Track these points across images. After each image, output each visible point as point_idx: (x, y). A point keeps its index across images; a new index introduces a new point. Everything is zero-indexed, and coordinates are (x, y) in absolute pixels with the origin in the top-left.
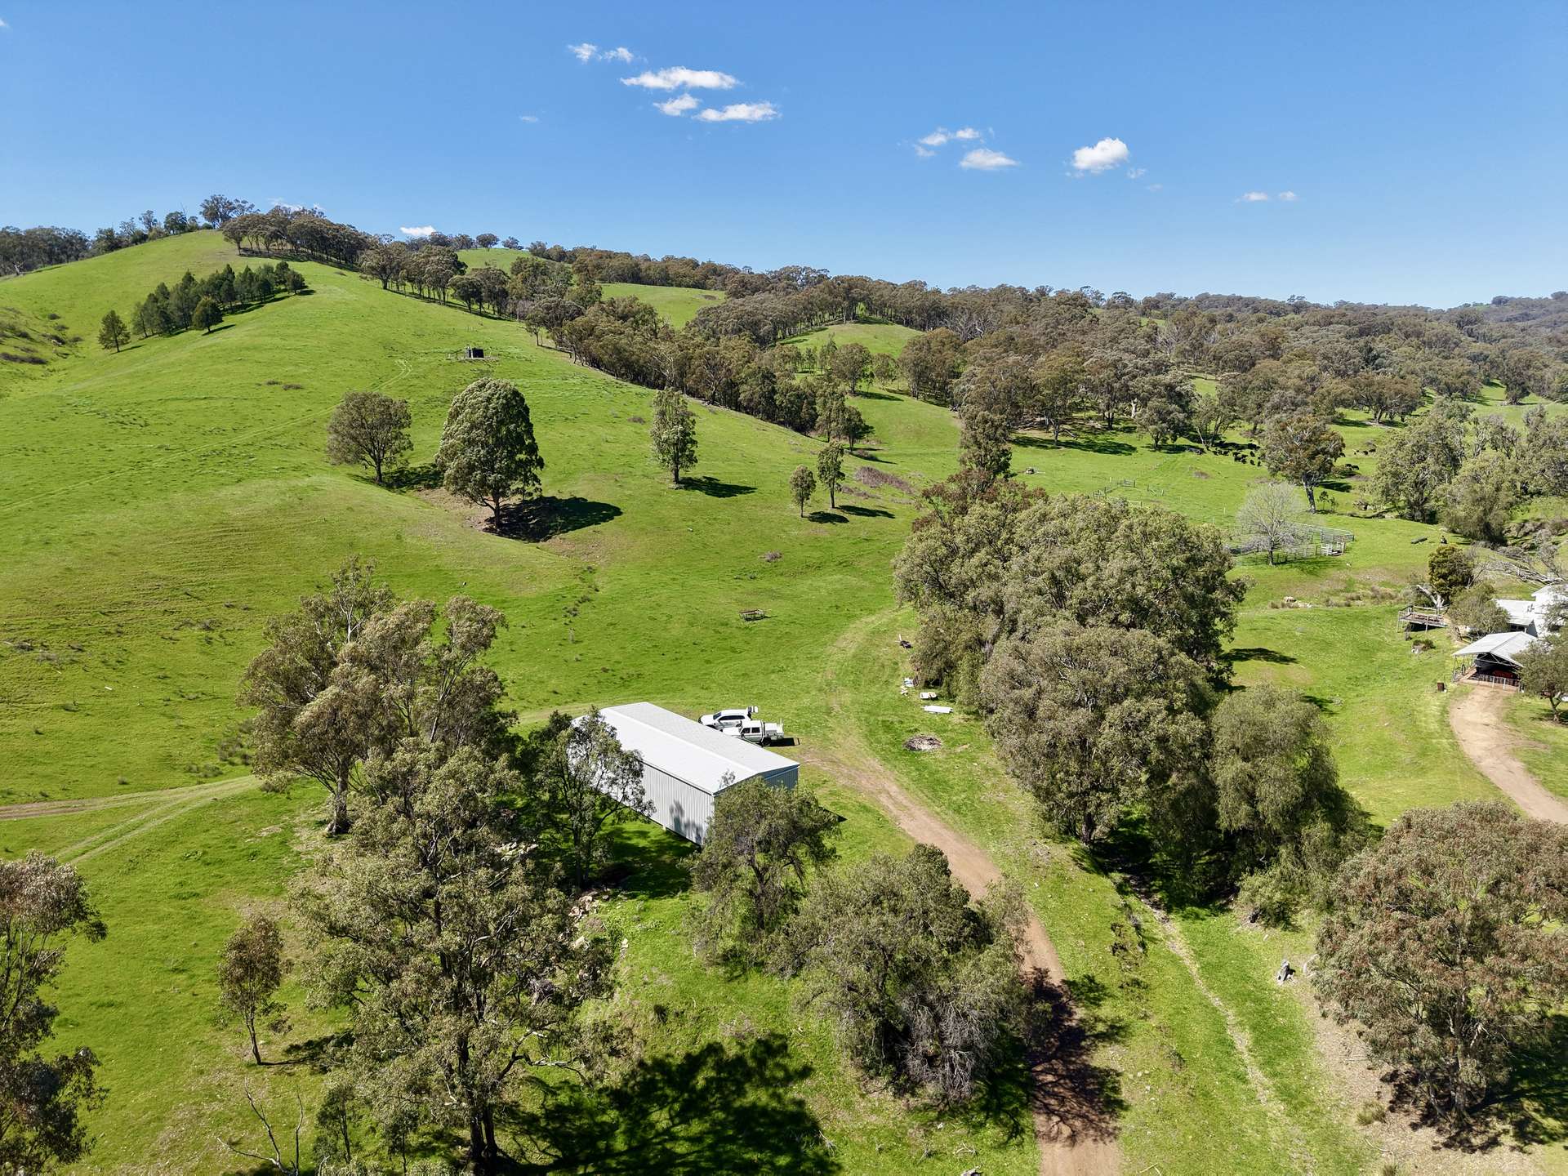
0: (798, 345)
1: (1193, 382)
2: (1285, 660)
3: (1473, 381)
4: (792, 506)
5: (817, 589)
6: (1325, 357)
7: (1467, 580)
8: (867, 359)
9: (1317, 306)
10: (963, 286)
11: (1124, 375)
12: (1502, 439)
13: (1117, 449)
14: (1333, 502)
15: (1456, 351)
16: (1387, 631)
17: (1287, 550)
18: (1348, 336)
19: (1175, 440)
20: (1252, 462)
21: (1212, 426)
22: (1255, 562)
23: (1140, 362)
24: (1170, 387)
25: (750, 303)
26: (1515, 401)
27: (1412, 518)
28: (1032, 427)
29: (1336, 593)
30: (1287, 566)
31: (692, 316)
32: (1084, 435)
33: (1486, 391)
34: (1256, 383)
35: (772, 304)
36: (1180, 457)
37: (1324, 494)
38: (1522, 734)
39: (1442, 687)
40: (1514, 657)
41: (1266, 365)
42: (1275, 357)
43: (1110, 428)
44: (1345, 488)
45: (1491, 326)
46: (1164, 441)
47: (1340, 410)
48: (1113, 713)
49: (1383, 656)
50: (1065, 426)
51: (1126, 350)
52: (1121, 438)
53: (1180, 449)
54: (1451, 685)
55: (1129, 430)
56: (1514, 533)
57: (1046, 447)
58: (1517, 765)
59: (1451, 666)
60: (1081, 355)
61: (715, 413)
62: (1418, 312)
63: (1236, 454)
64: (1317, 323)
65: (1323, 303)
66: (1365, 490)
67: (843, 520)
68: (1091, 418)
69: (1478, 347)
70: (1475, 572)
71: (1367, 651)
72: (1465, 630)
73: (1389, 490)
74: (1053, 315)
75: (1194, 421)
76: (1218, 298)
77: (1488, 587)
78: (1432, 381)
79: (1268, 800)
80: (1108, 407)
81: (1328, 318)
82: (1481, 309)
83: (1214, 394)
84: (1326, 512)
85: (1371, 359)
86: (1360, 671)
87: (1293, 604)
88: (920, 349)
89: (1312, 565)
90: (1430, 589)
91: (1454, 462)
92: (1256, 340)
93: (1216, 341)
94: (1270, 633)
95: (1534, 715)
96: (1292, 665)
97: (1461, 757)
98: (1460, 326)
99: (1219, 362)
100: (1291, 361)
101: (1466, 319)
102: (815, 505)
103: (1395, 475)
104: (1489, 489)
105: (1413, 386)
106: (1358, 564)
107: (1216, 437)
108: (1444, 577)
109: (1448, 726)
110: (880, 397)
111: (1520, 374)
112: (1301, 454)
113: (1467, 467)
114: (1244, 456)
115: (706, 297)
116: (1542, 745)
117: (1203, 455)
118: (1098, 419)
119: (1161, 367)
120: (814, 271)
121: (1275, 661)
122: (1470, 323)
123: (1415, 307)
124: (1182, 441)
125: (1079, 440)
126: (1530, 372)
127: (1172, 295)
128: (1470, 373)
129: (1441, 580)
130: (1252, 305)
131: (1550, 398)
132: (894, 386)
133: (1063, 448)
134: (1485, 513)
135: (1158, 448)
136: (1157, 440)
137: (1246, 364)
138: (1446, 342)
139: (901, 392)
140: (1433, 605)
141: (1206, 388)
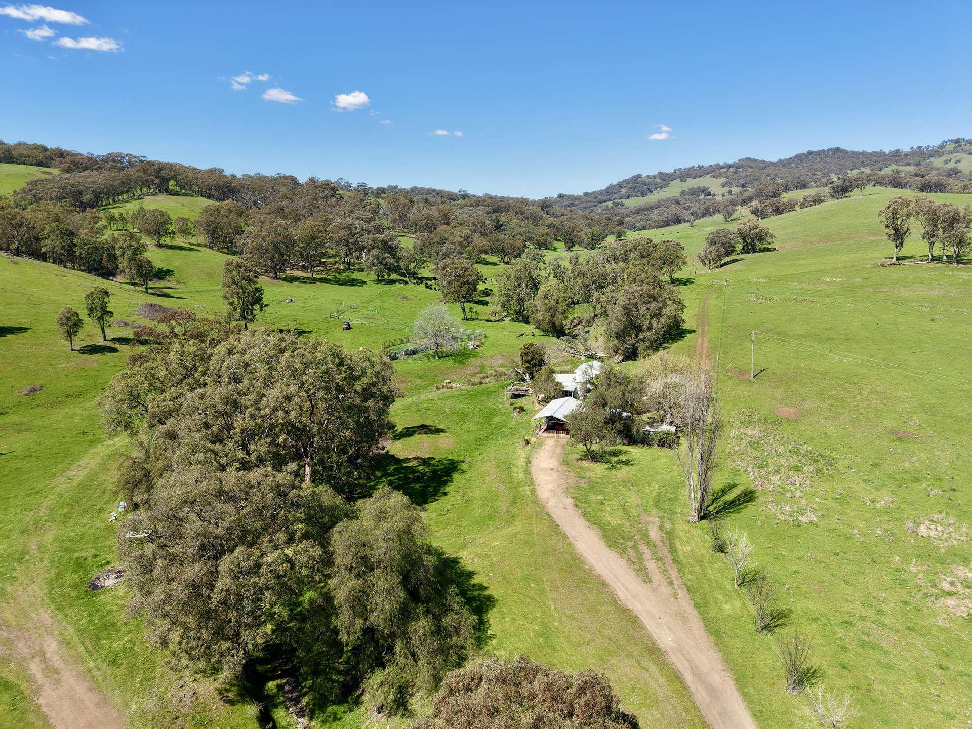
0: (112, 210)
1: (400, 239)
2: (438, 431)
3: (549, 239)
4: (63, 342)
5: (72, 417)
6: (474, 225)
7: (541, 363)
8: (167, 221)
9: (474, 196)
10: (252, 173)
11: (355, 234)
12: (558, 272)
13: (353, 283)
14: (476, 313)
15: (540, 222)
16: (500, 400)
17: (448, 348)
18: (488, 213)
19: (390, 276)
20: (435, 289)
21: (412, 266)
22: (428, 357)
23: (365, 226)
24: (384, 243)
25: (76, 178)
26: (569, 249)
27: (519, 321)
28: (297, 269)
29: (474, 375)
30: (446, 359)
31: (21, 184)
32: (332, 274)
33: (556, 244)
34: (436, 240)
35: (94, 179)
36: (393, 287)
37: (471, 308)
38: (572, 474)
39: (527, 442)
40: (565, 417)
41: (442, 228)
42: (447, 224)
43: (349, 269)
44: (485, 303)
45: (557, 209)
46: (383, 277)
47: (483, 256)
48: (226, 564)
49: (497, 419)
50: (320, 268)
51: (358, 218)
52: (356, 276)
53: (393, 282)
54: (533, 440)
55: (361, 270)
56: (569, 326)
57: (306, 283)
58: (569, 501)
59: (533, 425)
60: (327, 222)
61: (16, 263)
62: (524, 201)
63: (426, 284)
64: (472, 205)
65: (477, 195)
66: (495, 304)
67: (114, 350)
68: (336, 262)
69: (551, 220)
70: (545, 357)
71: (488, 416)
72: (541, 396)
73: (505, 304)
74: (312, 195)
75: (402, 264)
76: (422, 189)
77: (551, 369)
78: (530, 239)
79: (379, 609)
80: (347, 255)
81: (477, 202)
82: (553, 200)
83: (410, 247)
84: (472, 319)
85: (498, 227)
86: (483, 433)
87: (449, 385)
88: (212, 215)
89: (462, 356)
90: (522, 370)
91: (536, 287)
92: (436, 214)
93: (414, 214)
94: (429, 412)
95: (578, 457)
96: (442, 434)
97: (536, 502)
98: (542, 209)
99: (416, 227)
100: (455, 227)
101: (545, 205)
102: (88, 339)
103: (507, 295)
104: (553, 302)
105: (519, 242)
106: (487, 354)
107: (415, 273)
108: (528, 362)
109: (530, 474)
110: (181, 248)
111: (570, 235)
112: (456, 284)
113: (542, 289)
114: (431, 285)
115: (43, 173)
116: (583, 481)
117: (407, 285)
118: (342, 263)
119: (379, 230)
120: (135, 157)
121: (432, 433)
122: (548, 207)
123: (522, 198)
124: (394, 276)
125: (329, 277)
126: (575, 233)
127: (397, 187)
128: (547, 234)
129: (528, 365)
130: (439, 193)
131: (584, 247)
132: (194, 240)
133: (317, 283)
134: (552, 316)
135: (379, 281)
136: (378, 276)
137: (431, 228)
138: (535, 217)
139: (200, 245)
140: (524, 380)
141: (408, 243)
